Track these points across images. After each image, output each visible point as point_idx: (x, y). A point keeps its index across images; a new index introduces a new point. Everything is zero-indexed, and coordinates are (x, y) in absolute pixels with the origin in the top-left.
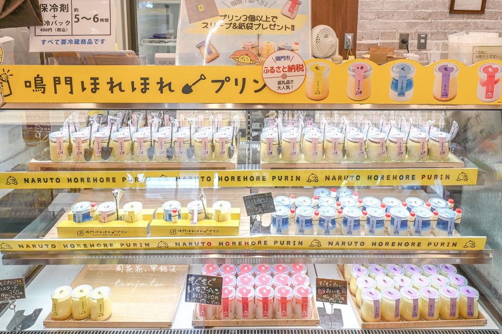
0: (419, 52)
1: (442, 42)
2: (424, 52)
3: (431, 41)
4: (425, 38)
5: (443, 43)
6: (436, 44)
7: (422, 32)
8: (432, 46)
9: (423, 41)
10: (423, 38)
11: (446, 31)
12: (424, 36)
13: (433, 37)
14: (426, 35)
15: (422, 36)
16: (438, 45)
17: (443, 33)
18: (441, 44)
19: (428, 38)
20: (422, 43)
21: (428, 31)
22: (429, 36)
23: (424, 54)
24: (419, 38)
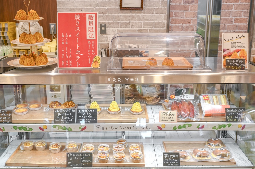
0: (102, 36)
1: (116, 29)
2: (106, 36)
3: (109, 29)
4: (105, 26)
5: (118, 30)
6: (113, 31)
7: (102, 22)
8: (110, 32)
9: (103, 28)
10: (103, 27)
11: (119, 22)
12: (104, 25)
13: (110, 26)
14: (105, 25)
15: (102, 25)
16: (114, 31)
17: (117, 23)
18: (116, 30)
19: (107, 26)
20: (103, 30)
21: (107, 22)
22: (108, 25)
23: (105, 37)
24: (101, 26)
